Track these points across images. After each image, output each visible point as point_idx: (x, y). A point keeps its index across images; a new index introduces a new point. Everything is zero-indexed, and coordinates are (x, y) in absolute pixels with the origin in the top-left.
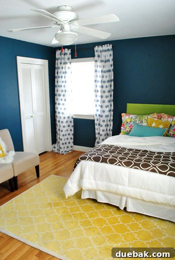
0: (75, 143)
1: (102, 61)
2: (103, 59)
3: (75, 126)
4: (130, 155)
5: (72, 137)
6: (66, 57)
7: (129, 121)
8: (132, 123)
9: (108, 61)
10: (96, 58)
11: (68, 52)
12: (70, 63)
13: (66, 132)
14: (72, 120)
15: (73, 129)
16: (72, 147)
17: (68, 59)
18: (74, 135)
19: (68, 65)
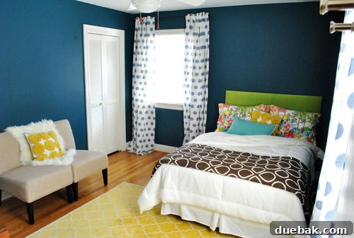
0: (157, 141)
1: (195, 34)
2: (197, 31)
3: (157, 119)
4: (226, 159)
5: (154, 132)
6: (149, 27)
7: (227, 113)
8: (231, 117)
9: (203, 34)
10: (187, 29)
11: (151, 20)
12: (154, 35)
13: (145, 126)
14: (154, 111)
15: (154, 122)
16: (152, 146)
17: (151, 30)
18: (156, 130)
19: (151, 38)
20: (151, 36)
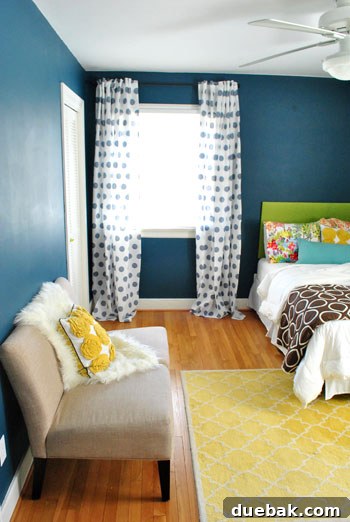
0: (143, 294)
2: (220, 109)
3: (144, 256)
5: (138, 280)
6: (129, 97)
7: (285, 235)
9: (230, 115)
10: (204, 107)
11: (133, 85)
12: (137, 112)
13: (126, 272)
14: (139, 243)
15: (139, 262)
16: (136, 303)
17: (133, 102)
18: (142, 275)
19: (132, 116)
20: (133, 113)
